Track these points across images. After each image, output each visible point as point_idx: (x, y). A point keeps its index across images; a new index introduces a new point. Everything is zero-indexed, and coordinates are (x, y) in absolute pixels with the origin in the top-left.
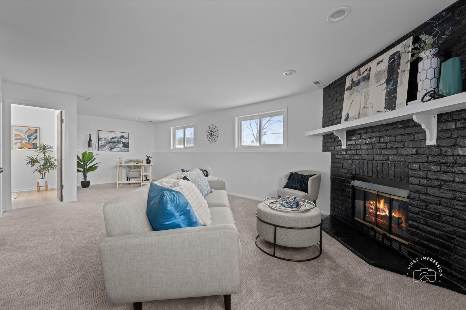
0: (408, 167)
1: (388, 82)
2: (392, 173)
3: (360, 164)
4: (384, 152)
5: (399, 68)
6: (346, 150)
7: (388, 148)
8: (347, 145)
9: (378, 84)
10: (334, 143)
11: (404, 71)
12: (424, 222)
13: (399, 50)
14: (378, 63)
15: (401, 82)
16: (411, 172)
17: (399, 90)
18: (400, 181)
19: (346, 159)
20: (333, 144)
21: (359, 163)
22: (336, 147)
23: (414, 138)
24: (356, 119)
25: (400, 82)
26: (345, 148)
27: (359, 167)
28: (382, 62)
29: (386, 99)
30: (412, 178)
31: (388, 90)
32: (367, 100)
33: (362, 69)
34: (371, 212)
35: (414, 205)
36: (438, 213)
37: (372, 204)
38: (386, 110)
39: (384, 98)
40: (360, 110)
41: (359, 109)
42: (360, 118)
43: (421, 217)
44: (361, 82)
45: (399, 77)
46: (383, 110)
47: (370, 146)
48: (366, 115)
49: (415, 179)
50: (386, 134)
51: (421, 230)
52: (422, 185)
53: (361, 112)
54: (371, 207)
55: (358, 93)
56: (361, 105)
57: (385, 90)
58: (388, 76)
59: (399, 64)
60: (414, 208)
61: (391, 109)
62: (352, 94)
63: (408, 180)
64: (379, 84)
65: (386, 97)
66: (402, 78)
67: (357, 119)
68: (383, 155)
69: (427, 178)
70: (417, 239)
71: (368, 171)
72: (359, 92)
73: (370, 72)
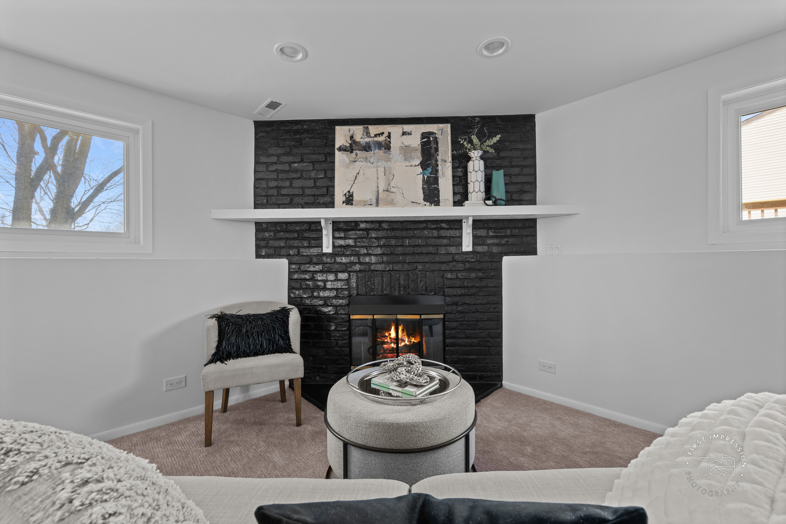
0: (443, 276)
1: (424, 165)
2: (422, 286)
3: (367, 278)
4: (408, 259)
5: (438, 155)
6: (333, 255)
7: (416, 254)
8: (334, 246)
9: (407, 163)
10: (297, 241)
11: (445, 161)
12: (463, 336)
13: (435, 131)
14: (404, 133)
15: (443, 174)
16: (447, 282)
17: (441, 181)
18: (434, 294)
19: (334, 270)
20: (296, 243)
21: (365, 277)
22: (302, 250)
23: (450, 243)
24: (371, 205)
25: (441, 172)
26: (331, 252)
27: (365, 283)
28: (410, 134)
29: (423, 188)
30: (448, 289)
31: (426, 177)
32: (390, 180)
33: (374, 129)
34: (385, 348)
35: (452, 320)
36: (475, 321)
37: (387, 336)
38: (425, 203)
39: (421, 186)
40: (378, 192)
41: (375, 189)
42: (380, 205)
43: (460, 331)
44: (374, 148)
45: (439, 166)
46: (422, 201)
47: (387, 251)
48: (391, 203)
49: (451, 290)
50: (413, 235)
51: (459, 345)
52: (459, 296)
53: (380, 196)
54: (386, 341)
55: (369, 163)
56: (379, 186)
57: (421, 176)
58: (423, 158)
59: (437, 150)
60: (451, 323)
61: (434, 203)
62: (355, 161)
63: (444, 292)
64: (410, 164)
65: (423, 185)
66: (444, 169)
67: (375, 205)
68: (409, 263)
69: (465, 287)
70: (456, 357)
71: (382, 287)
72: (373, 163)
73: (389, 140)
